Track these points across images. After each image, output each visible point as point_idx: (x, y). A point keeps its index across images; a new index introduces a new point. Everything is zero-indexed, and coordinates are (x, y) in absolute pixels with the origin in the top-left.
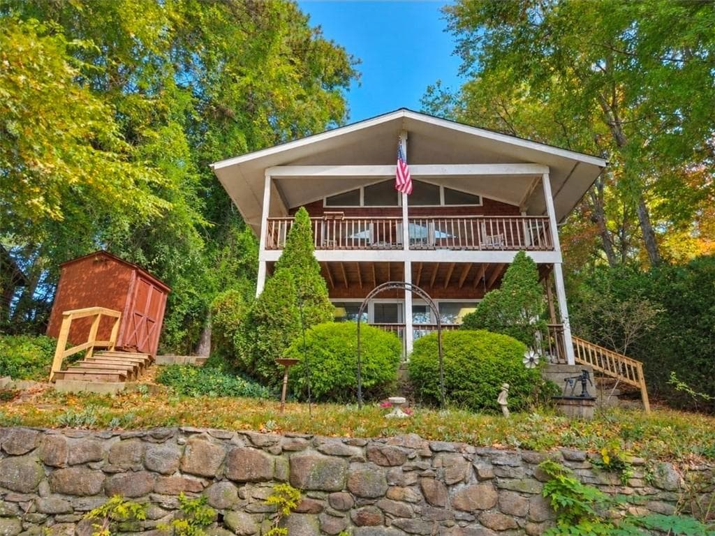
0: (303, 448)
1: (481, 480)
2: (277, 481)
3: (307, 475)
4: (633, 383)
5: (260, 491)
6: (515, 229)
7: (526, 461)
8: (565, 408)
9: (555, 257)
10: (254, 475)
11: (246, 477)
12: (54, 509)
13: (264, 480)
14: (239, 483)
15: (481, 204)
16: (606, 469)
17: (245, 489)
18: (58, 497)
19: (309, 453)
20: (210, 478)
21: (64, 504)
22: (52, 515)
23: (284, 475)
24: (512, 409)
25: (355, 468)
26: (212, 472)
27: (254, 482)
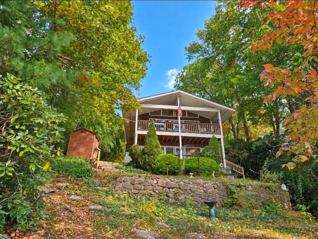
0: (181, 182)
1: (215, 188)
2: (177, 188)
3: (182, 187)
4: (241, 173)
5: (174, 190)
6: (209, 127)
7: (223, 185)
8: (228, 177)
9: (221, 137)
10: (172, 187)
11: (170, 187)
12: (135, 193)
13: (175, 188)
14: (169, 188)
15: (198, 117)
16: (238, 186)
17: (171, 189)
18: (135, 190)
19: (182, 183)
20: (164, 187)
21: (137, 192)
22: (135, 194)
23: (178, 187)
24: (215, 176)
25: (191, 186)
26: (164, 186)
27: (172, 188)
